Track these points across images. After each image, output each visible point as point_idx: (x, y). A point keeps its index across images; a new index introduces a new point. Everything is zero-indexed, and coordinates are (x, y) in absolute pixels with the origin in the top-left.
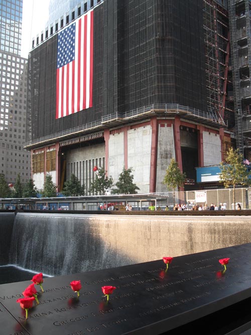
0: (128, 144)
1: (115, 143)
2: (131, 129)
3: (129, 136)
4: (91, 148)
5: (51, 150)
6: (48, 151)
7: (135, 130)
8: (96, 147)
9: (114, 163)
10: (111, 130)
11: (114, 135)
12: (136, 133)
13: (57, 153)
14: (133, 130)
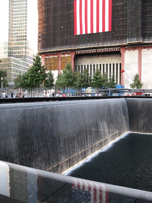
0: (142, 57)
1: (130, 56)
2: (144, 48)
3: (143, 53)
4: (98, 57)
5: (66, 55)
6: (62, 56)
7: (148, 49)
8: (103, 56)
9: (129, 68)
10: (127, 47)
11: (129, 50)
12: (149, 52)
13: (73, 58)
14: (147, 49)
